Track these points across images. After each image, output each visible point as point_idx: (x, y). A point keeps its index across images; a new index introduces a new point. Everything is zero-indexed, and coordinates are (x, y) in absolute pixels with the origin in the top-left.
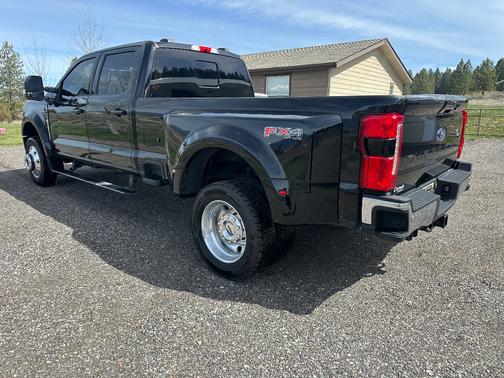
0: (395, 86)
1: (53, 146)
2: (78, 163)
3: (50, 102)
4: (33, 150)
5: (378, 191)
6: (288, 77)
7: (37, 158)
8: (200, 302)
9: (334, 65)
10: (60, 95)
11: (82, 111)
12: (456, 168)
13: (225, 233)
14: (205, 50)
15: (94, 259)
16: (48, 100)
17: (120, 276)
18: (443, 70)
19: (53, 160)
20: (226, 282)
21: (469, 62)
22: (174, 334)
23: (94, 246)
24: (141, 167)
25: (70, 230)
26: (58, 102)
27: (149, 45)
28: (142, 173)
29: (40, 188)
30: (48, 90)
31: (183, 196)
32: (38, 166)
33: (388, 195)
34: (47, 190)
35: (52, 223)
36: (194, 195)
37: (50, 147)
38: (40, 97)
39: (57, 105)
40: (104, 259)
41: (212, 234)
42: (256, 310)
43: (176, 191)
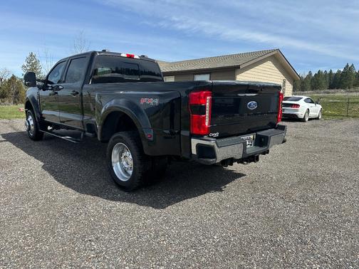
0: (287, 81)
1: (41, 115)
2: (56, 126)
3: (40, 88)
4: (30, 117)
5: (199, 135)
6: (209, 75)
7: (32, 123)
8: (102, 202)
9: (238, 67)
10: (46, 84)
11: (56, 93)
12: (276, 129)
13: (124, 163)
14: (130, 57)
15: (51, 178)
16: (38, 86)
17: (62, 188)
18: (335, 71)
19: (41, 123)
20: (122, 192)
21: (353, 65)
22: (80, 215)
23: (52, 172)
24: (85, 126)
25: (42, 164)
26: (44, 88)
27: (94, 53)
28: (86, 129)
29: (32, 142)
30: (39, 80)
31: (102, 141)
32: (32, 128)
33: (205, 137)
34: (36, 143)
35: (33, 159)
36: (108, 142)
37: (39, 116)
38: (34, 85)
39: (44, 90)
40: (56, 179)
41: (118, 163)
42: (133, 206)
43: (99, 139)
